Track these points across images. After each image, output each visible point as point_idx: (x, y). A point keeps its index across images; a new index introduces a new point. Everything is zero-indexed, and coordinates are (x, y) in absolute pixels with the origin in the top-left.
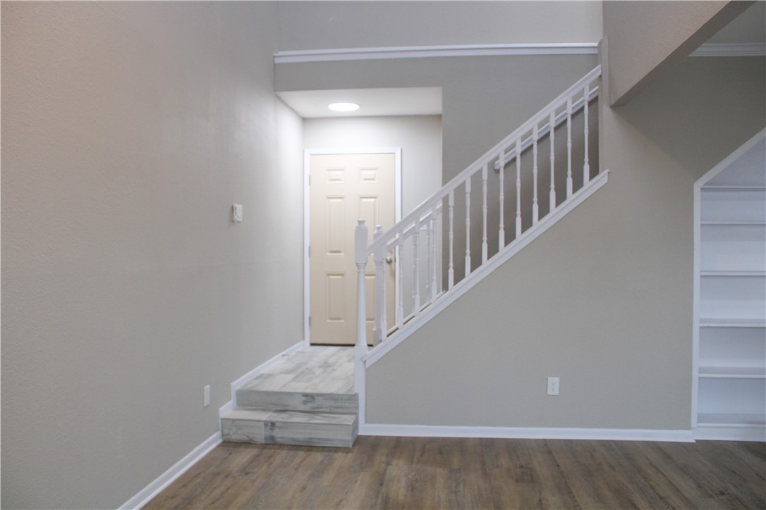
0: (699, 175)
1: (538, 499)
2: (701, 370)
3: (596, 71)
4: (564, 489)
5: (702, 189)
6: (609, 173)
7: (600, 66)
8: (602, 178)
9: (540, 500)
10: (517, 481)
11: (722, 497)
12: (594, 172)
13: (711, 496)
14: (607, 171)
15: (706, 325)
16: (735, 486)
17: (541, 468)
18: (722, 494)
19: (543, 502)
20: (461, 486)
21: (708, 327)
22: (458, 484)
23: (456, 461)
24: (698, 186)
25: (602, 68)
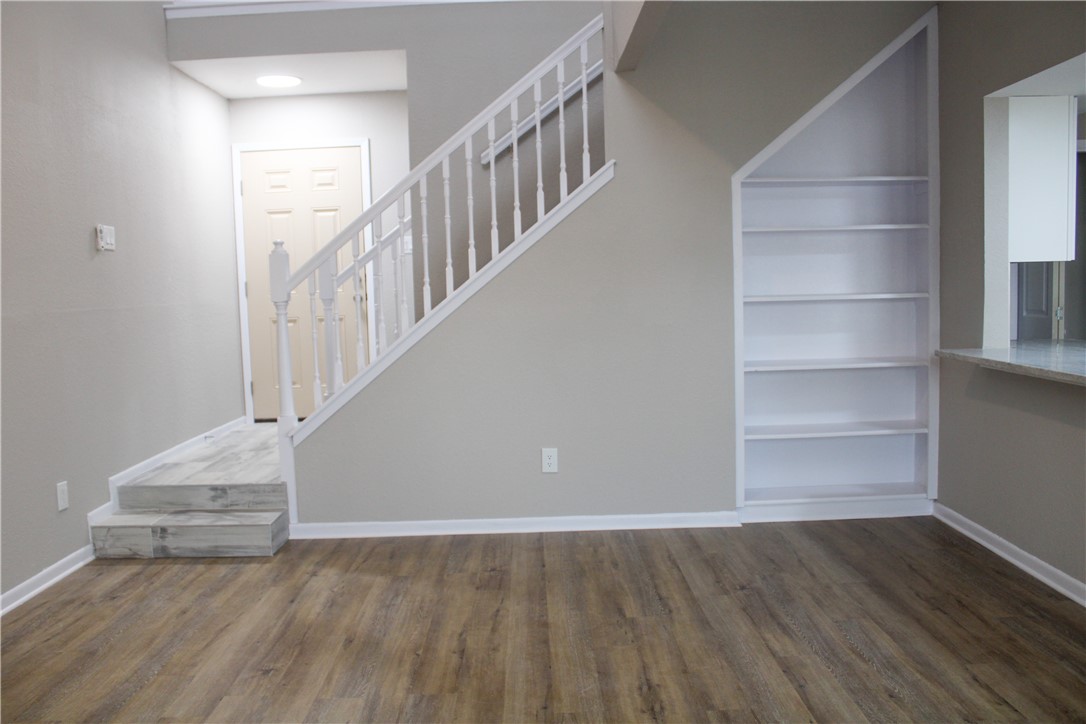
0: (738, 165)
1: (495, 610)
2: (748, 431)
3: (598, 22)
4: (538, 595)
5: (744, 184)
6: (615, 164)
7: (601, 15)
8: (607, 173)
9: (498, 611)
10: (477, 588)
11: (740, 593)
12: (597, 164)
13: (726, 592)
14: (613, 161)
15: (753, 369)
16: (764, 578)
17: (520, 569)
18: (743, 588)
19: (501, 613)
20: (400, 598)
21: (756, 372)
22: (397, 595)
23: (407, 566)
24: (737, 179)
25: (604, 17)
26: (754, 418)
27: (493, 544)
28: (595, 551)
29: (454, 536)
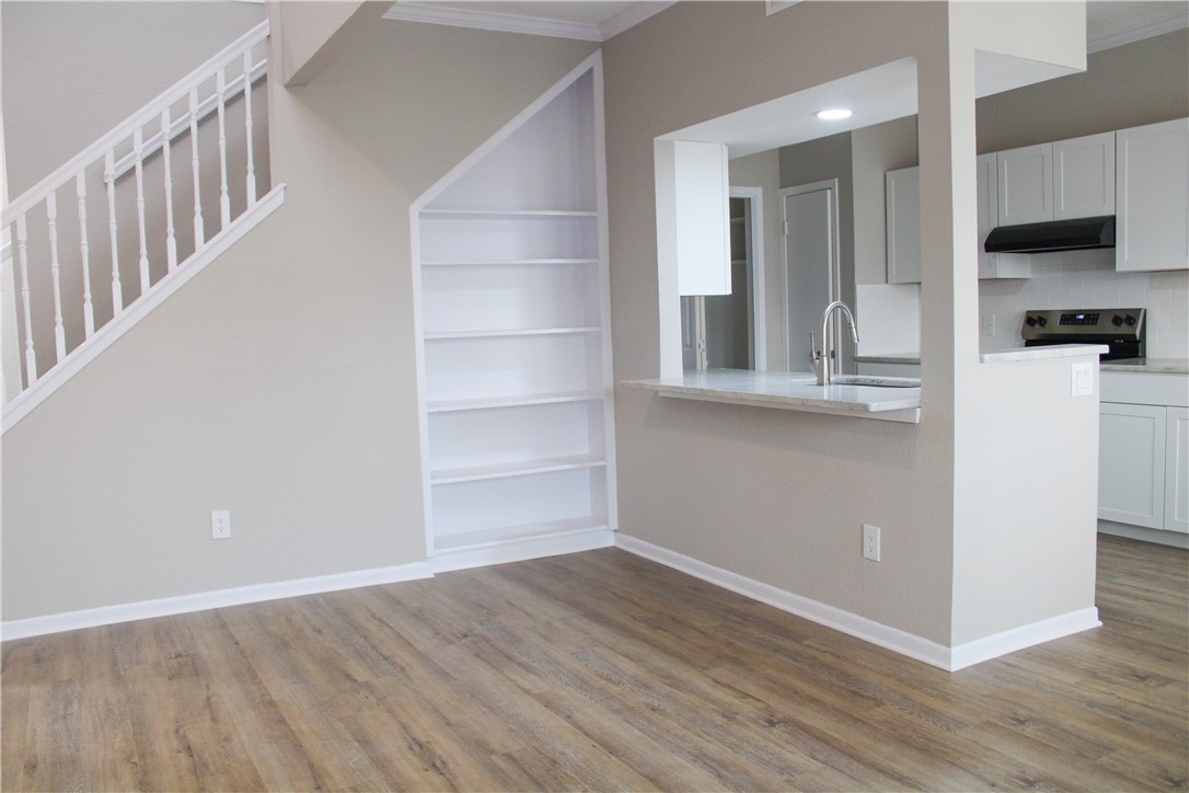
0: (416, 193)
1: (204, 697)
2: (434, 475)
3: (263, 28)
4: (246, 673)
5: (422, 215)
6: (285, 188)
7: (267, 21)
8: (275, 197)
9: (208, 698)
10: (170, 679)
11: (464, 641)
12: (264, 187)
13: (451, 642)
14: (283, 185)
15: (435, 410)
16: (482, 624)
17: (210, 650)
18: (465, 636)
19: (213, 699)
20: (76, 706)
21: (439, 412)
22: (69, 703)
23: (65, 668)
24: (415, 209)
25: (271, 25)
26: (439, 462)
27: (162, 629)
28: (289, 620)
29: (110, 626)
